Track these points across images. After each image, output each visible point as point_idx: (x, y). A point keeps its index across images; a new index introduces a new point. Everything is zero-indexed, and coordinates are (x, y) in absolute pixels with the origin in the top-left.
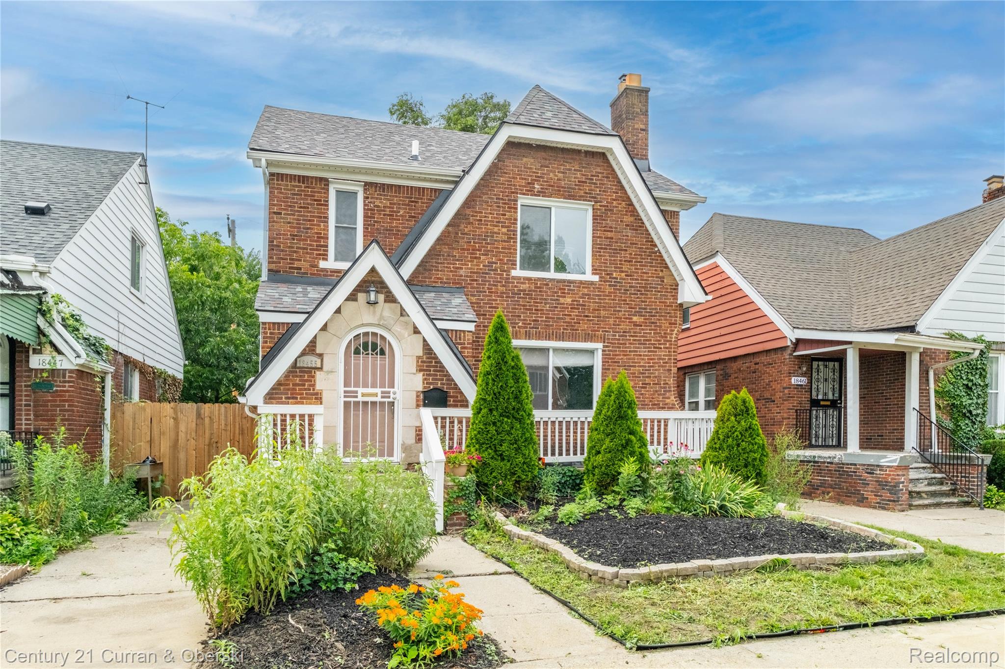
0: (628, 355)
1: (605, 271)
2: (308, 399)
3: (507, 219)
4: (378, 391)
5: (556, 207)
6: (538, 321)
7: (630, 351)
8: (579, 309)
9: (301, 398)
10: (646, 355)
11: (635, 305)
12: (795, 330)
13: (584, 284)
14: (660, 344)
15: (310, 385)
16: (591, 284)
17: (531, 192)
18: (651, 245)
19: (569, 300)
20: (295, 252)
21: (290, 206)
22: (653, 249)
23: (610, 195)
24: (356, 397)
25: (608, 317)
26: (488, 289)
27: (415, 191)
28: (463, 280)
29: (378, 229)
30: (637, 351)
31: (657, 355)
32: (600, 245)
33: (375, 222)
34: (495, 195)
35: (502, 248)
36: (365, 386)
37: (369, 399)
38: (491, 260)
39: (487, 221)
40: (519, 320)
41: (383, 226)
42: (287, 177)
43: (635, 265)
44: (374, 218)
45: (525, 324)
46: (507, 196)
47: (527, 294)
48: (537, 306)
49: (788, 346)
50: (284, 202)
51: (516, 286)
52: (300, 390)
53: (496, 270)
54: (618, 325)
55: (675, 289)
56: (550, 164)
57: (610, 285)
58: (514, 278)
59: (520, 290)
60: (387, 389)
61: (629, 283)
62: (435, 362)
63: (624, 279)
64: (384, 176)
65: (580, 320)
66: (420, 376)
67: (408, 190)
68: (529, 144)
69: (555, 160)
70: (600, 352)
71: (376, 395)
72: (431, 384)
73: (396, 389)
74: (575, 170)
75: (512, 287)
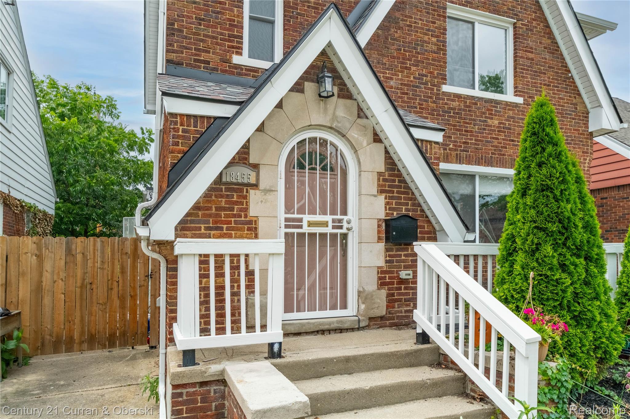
1: (527, 93)
2: (238, 229)
3: (436, 28)
4: (328, 218)
5: (479, 22)
6: (468, 143)
8: (505, 132)
9: (227, 229)
13: (509, 106)
15: (241, 210)
16: (516, 107)
18: (566, 70)
19: (496, 122)
20: (202, 41)
22: (567, 74)
23: (529, 14)
24: (301, 227)
26: (420, 104)
33: (298, 14)
35: (433, 60)
36: (312, 212)
37: (317, 230)
38: (421, 72)
39: (417, 27)
40: (450, 141)
41: (307, 20)
43: (553, 90)
45: (455, 146)
47: (457, 113)
48: (467, 127)
51: (446, 104)
52: (226, 216)
53: (426, 84)
55: (586, 117)
58: (444, 94)
59: (449, 108)
60: (339, 217)
62: (400, 181)
65: (506, 144)
66: (381, 200)
71: (325, 224)
72: (394, 209)
73: (350, 216)
75: (442, 103)
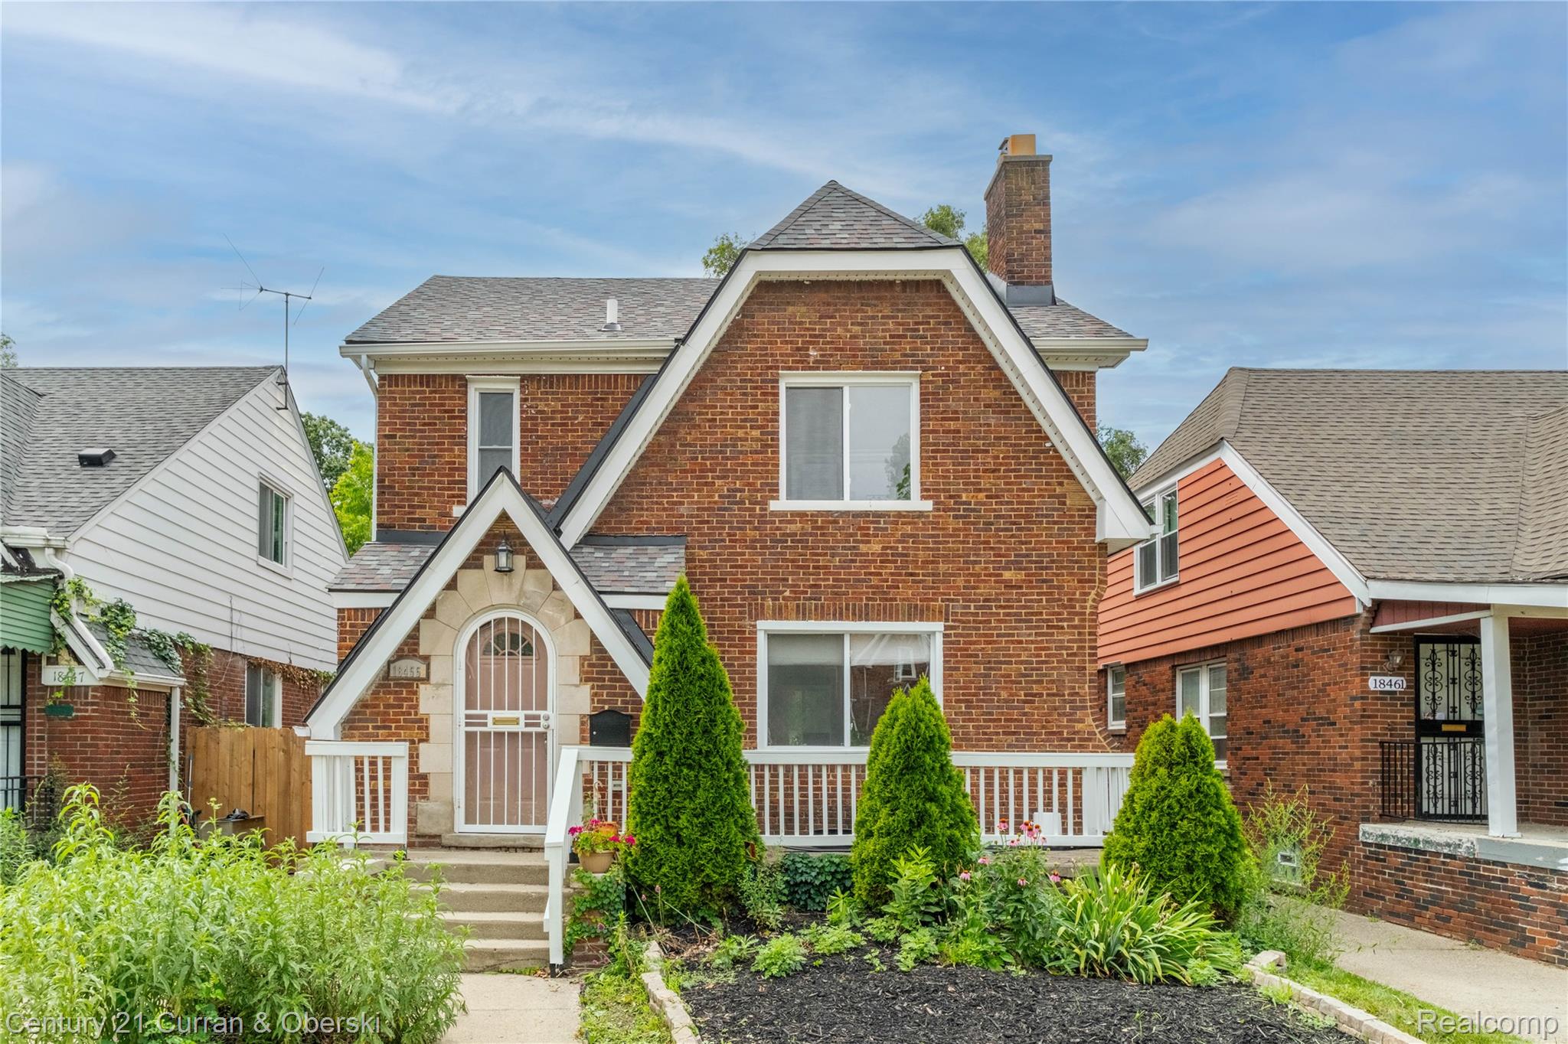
0: (995, 642)
1: (944, 491)
2: (407, 729)
3: (759, 414)
4: (520, 714)
5: (852, 386)
6: (819, 586)
7: (998, 635)
8: (895, 562)
9: (397, 728)
10: (1032, 642)
11: (1008, 549)
12: (1370, 583)
13: (904, 516)
14: (1061, 620)
15: (411, 707)
16: (919, 517)
17: (804, 364)
18: (1037, 438)
19: (877, 547)
20: (417, 494)
21: (409, 424)
22: (1040, 445)
23: (952, 355)
24: (485, 725)
25: (953, 575)
26: (729, 535)
27: (603, 382)
28: (684, 523)
29: (542, 449)
30: (1013, 635)
31: (1054, 641)
32: (935, 444)
33: (538, 437)
34: (738, 375)
35: (753, 464)
36: (499, 706)
37: (506, 728)
38: (732, 486)
39: (725, 420)
40: (784, 586)
41: (551, 443)
42: (403, 380)
43: (1005, 477)
44: (537, 431)
45: (795, 592)
46: (760, 375)
47: (799, 541)
48: (818, 561)
49: (1358, 615)
50: (399, 418)
51: (778, 529)
52: (395, 714)
53: (742, 502)
54: (974, 588)
55: (1088, 516)
56: (837, 311)
57: (956, 517)
58: (774, 514)
59: (783, 535)
60: (534, 712)
61: (995, 510)
62: (609, 666)
63: (984, 504)
64: (552, 362)
65: (898, 581)
66: (586, 688)
67: (590, 381)
68: (797, 281)
69: (845, 304)
70: (939, 639)
71: (516, 721)
72: (604, 702)
73: (549, 712)
74: (883, 317)
75: (771, 529)
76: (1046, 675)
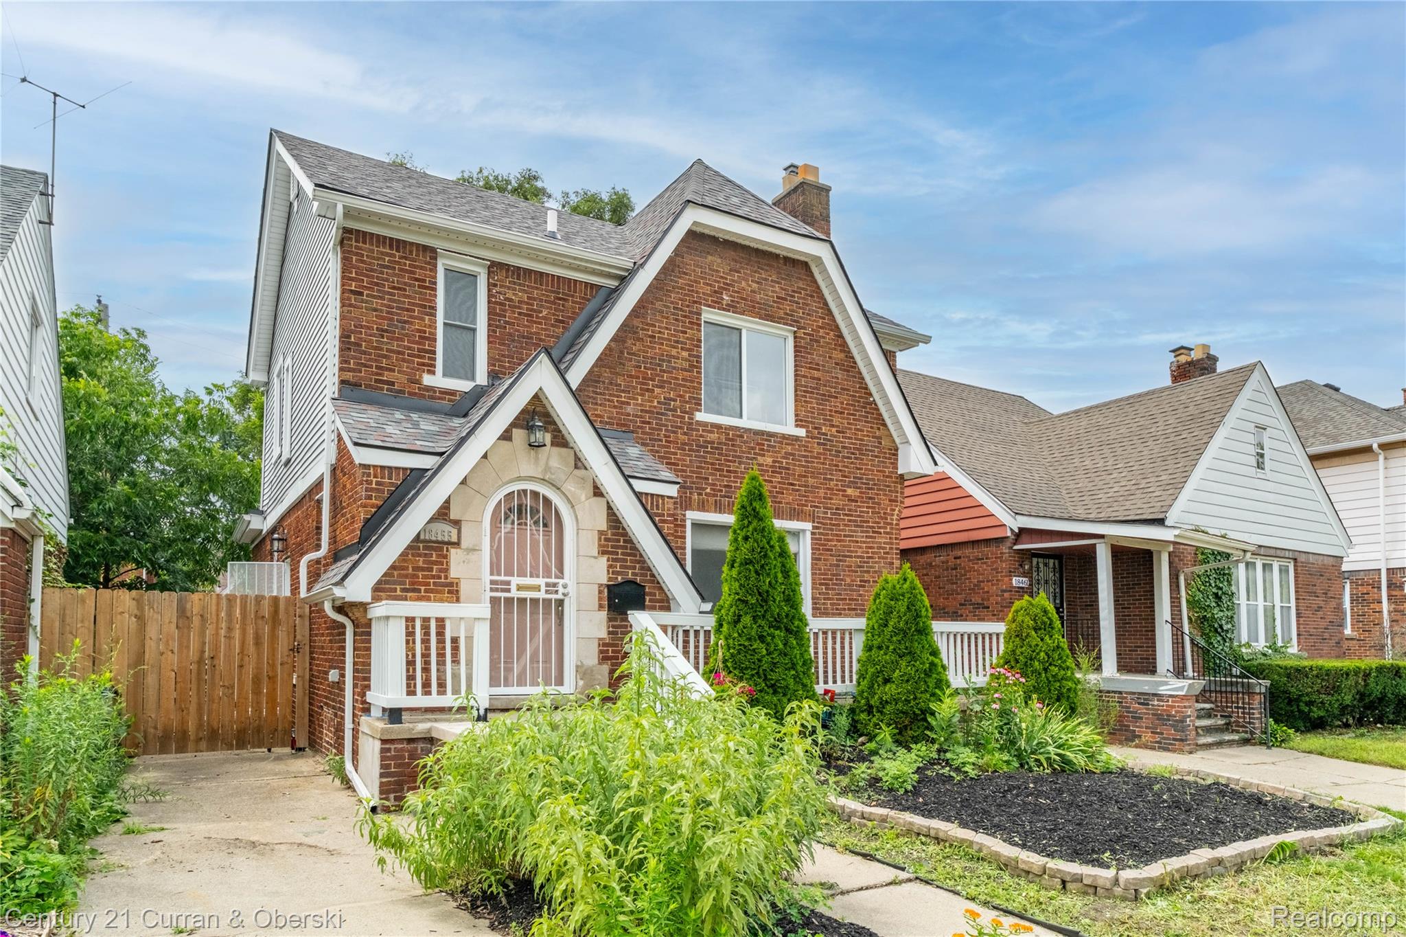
0: (843, 541)
1: (812, 423)
2: (437, 592)
3: (688, 339)
4: (541, 581)
5: (749, 330)
6: (731, 487)
7: (845, 536)
8: (781, 473)
9: (425, 591)
10: (864, 542)
11: (849, 472)
12: (1017, 516)
13: (787, 439)
14: (879, 528)
15: (441, 571)
16: (796, 440)
17: (717, 304)
18: (865, 393)
19: (769, 460)
20: (385, 357)
21: (377, 284)
22: (867, 398)
23: (814, 321)
24: (509, 591)
25: (817, 488)
26: (665, 436)
27: (564, 284)
28: (631, 421)
29: (510, 334)
30: (852, 536)
31: (877, 543)
32: (806, 386)
33: (506, 322)
34: (672, 303)
35: (683, 380)
36: (522, 574)
37: (529, 595)
38: (667, 395)
39: (663, 338)
40: (706, 484)
41: (518, 331)
42: (372, 238)
43: (848, 419)
44: (505, 317)
45: (714, 490)
46: (688, 306)
47: (717, 448)
48: (729, 466)
49: (1008, 537)
50: (367, 276)
51: (701, 436)
52: (425, 577)
53: (675, 410)
54: (831, 499)
55: (894, 455)
56: (742, 268)
57: (819, 444)
58: (699, 423)
59: (705, 441)
60: (553, 580)
61: (842, 442)
62: (625, 541)
63: (835, 437)
64: (520, 255)
65: (783, 489)
66: (603, 561)
67: (553, 280)
68: (714, 237)
69: (747, 264)
70: (808, 535)
71: (538, 588)
72: (618, 573)
73: (566, 579)
74: (772, 281)
75: (696, 435)
76: (871, 567)
